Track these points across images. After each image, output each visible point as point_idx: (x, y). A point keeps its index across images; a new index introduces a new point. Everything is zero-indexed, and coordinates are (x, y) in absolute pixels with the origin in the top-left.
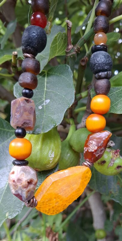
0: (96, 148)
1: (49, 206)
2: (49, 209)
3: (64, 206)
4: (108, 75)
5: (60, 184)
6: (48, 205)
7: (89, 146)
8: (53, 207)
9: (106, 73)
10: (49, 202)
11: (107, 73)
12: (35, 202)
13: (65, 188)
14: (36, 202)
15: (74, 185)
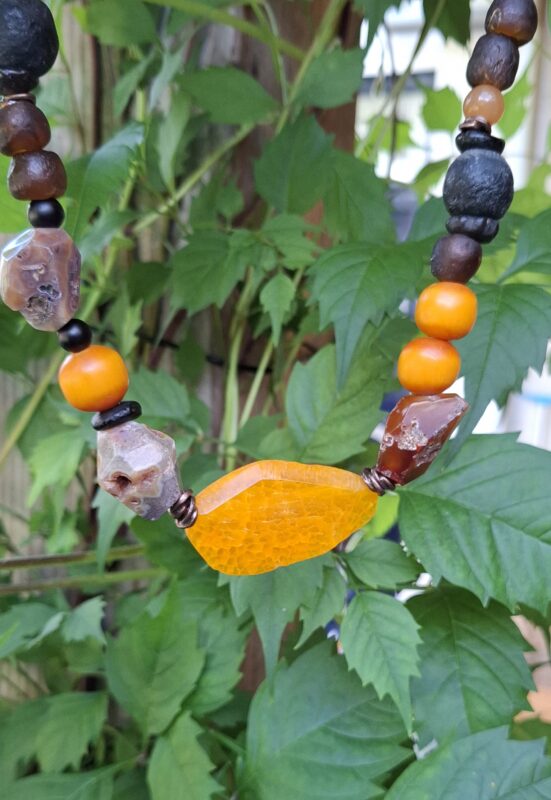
0: (424, 441)
1: (225, 540)
2: (221, 551)
3: (264, 562)
4: (486, 229)
5: (276, 493)
6: (224, 536)
7: (404, 433)
8: (233, 550)
9: (480, 221)
10: (229, 530)
11: (484, 223)
12: (192, 513)
13: (286, 512)
14: (195, 515)
15: (316, 514)
